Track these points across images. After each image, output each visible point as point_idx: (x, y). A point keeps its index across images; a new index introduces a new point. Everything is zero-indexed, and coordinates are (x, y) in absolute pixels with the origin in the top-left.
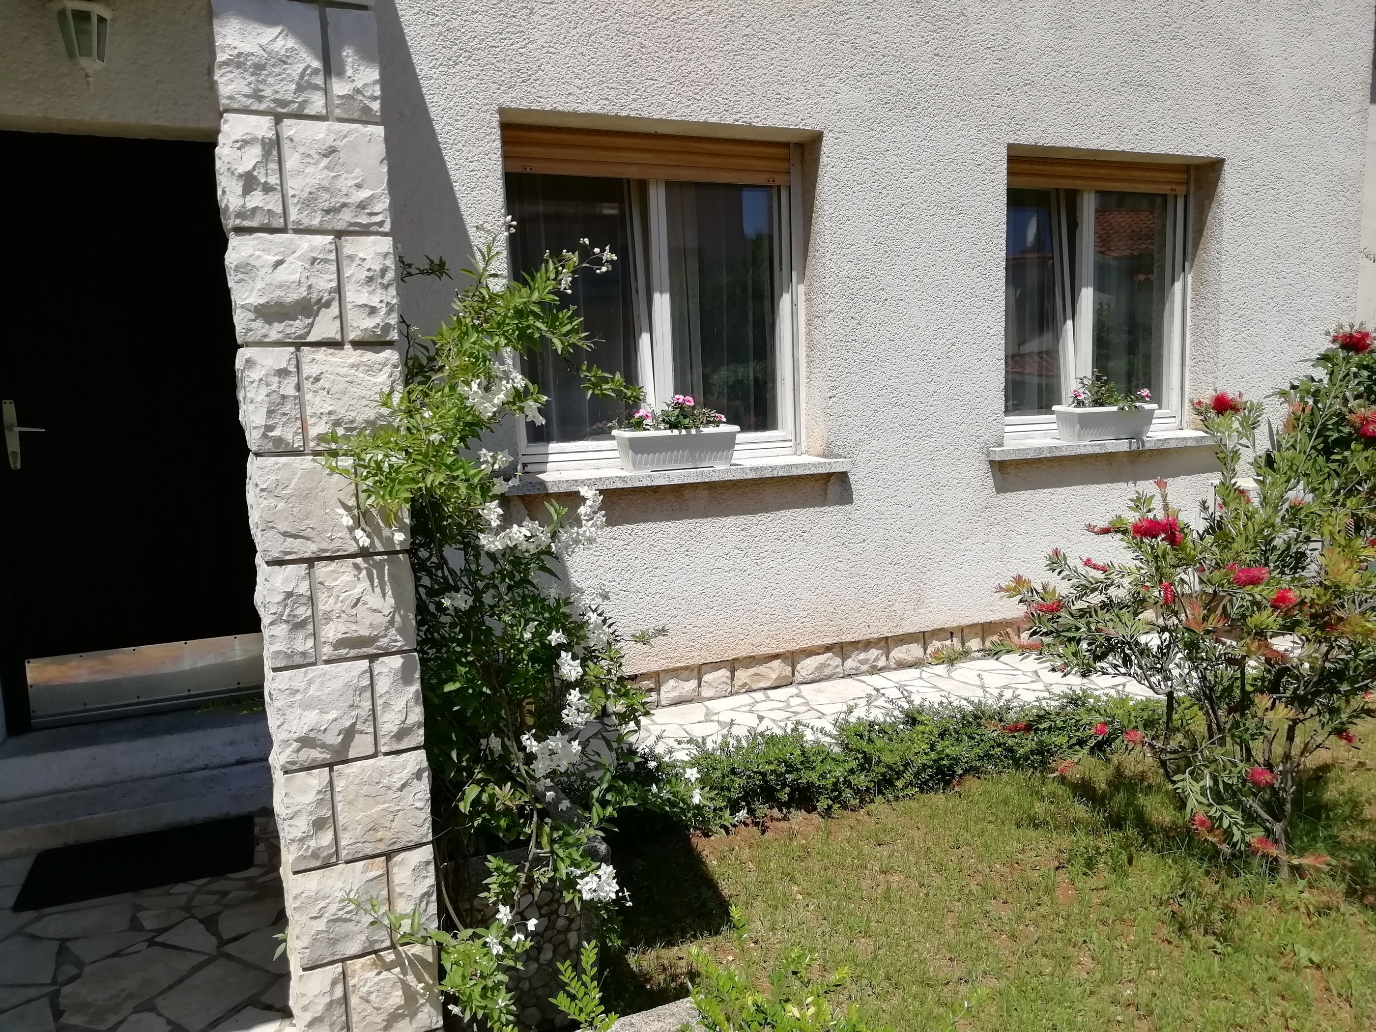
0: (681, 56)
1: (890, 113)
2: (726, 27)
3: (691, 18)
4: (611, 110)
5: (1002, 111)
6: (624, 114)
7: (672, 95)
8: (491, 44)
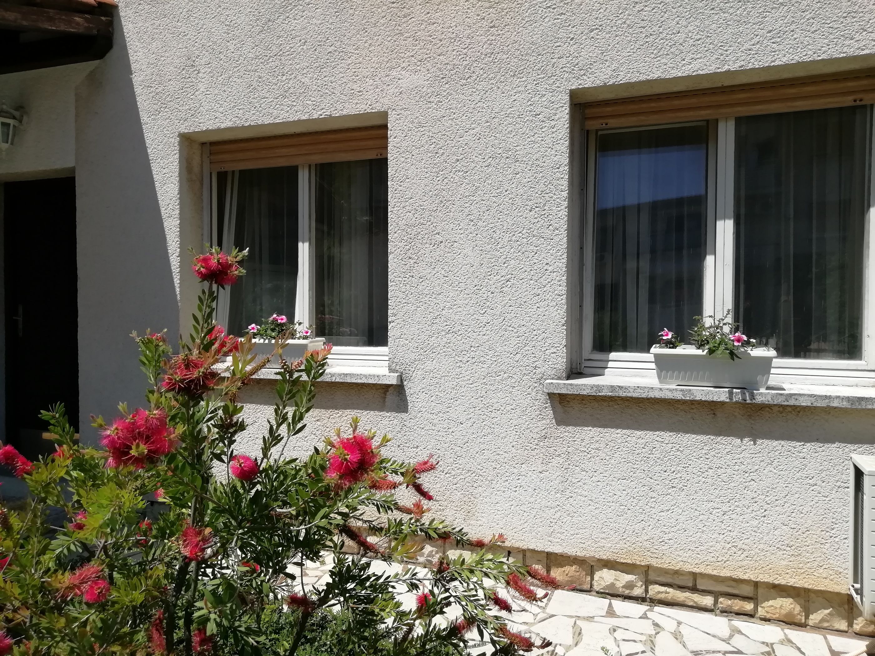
0: (284, 78)
1: (447, 86)
2: (315, 50)
3: (292, 50)
4: (239, 123)
5: (564, 60)
6: (247, 124)
7: (277, 106)
8: (176, 97)
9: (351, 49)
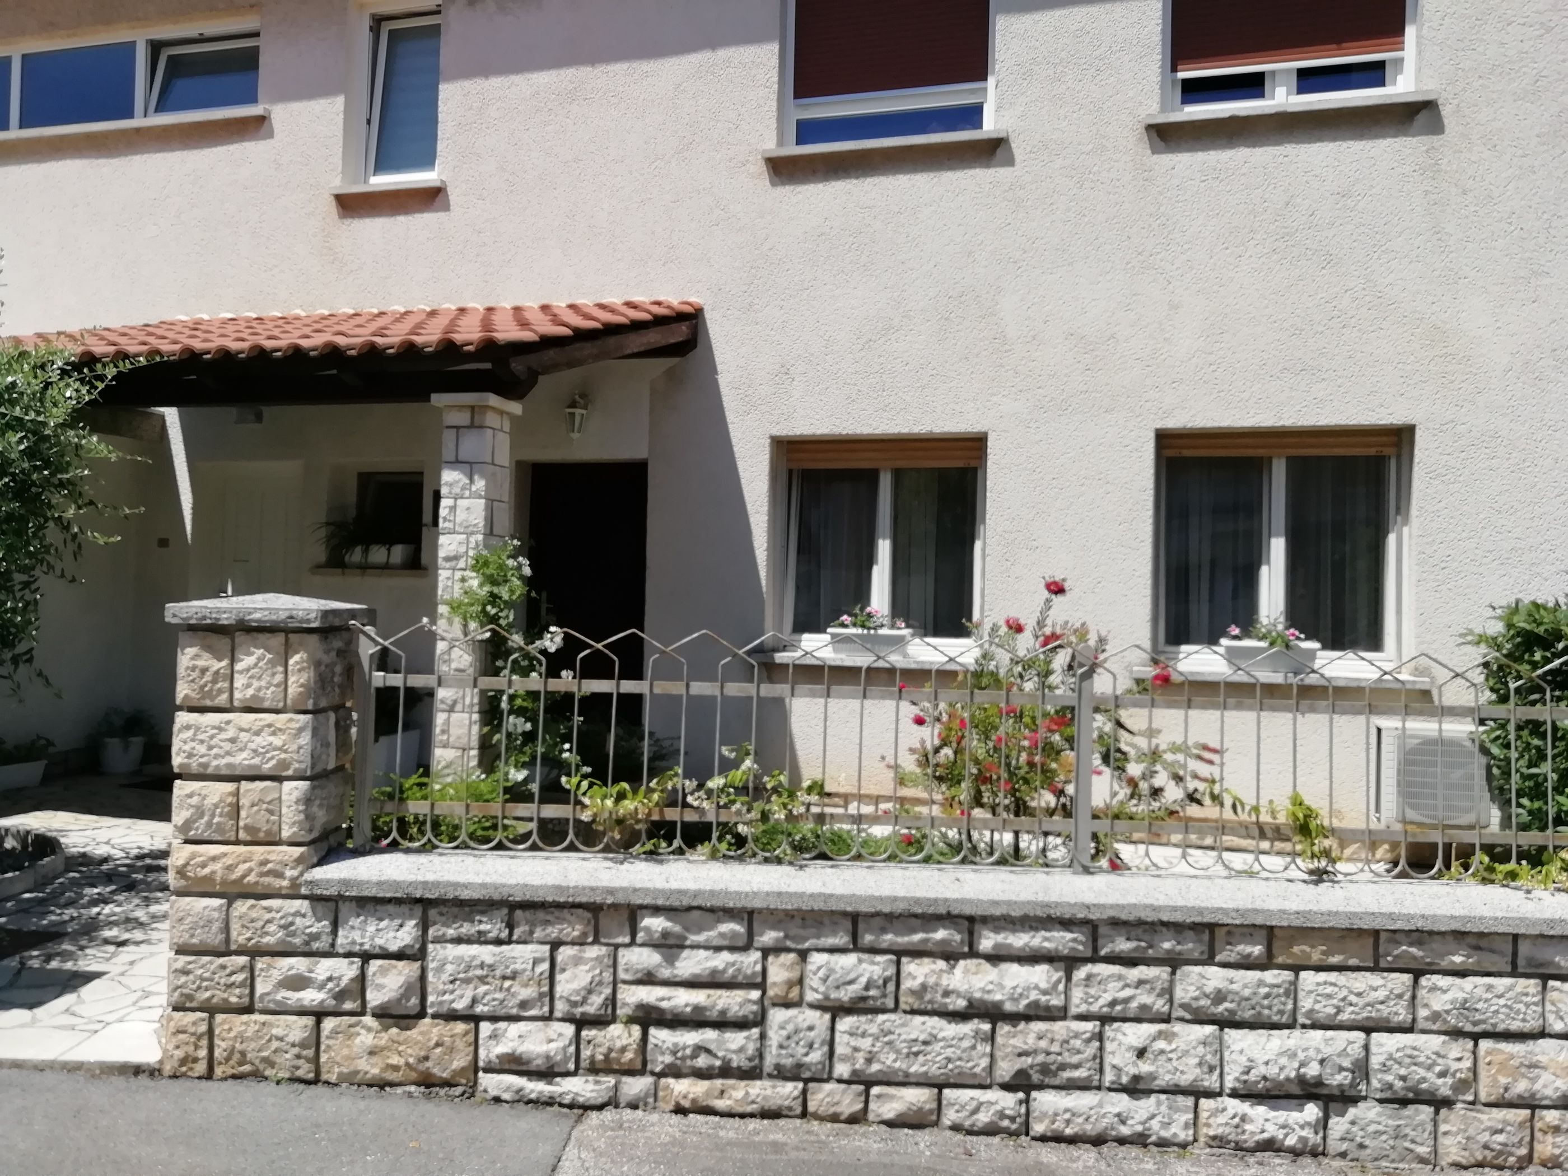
0: (885, 393)
1: (1045, 415)
2: (917, 372)
3: (894, 369)
4: (837, 430)
6: (845, 432)
7: (877, 419)
9: (952, 374)
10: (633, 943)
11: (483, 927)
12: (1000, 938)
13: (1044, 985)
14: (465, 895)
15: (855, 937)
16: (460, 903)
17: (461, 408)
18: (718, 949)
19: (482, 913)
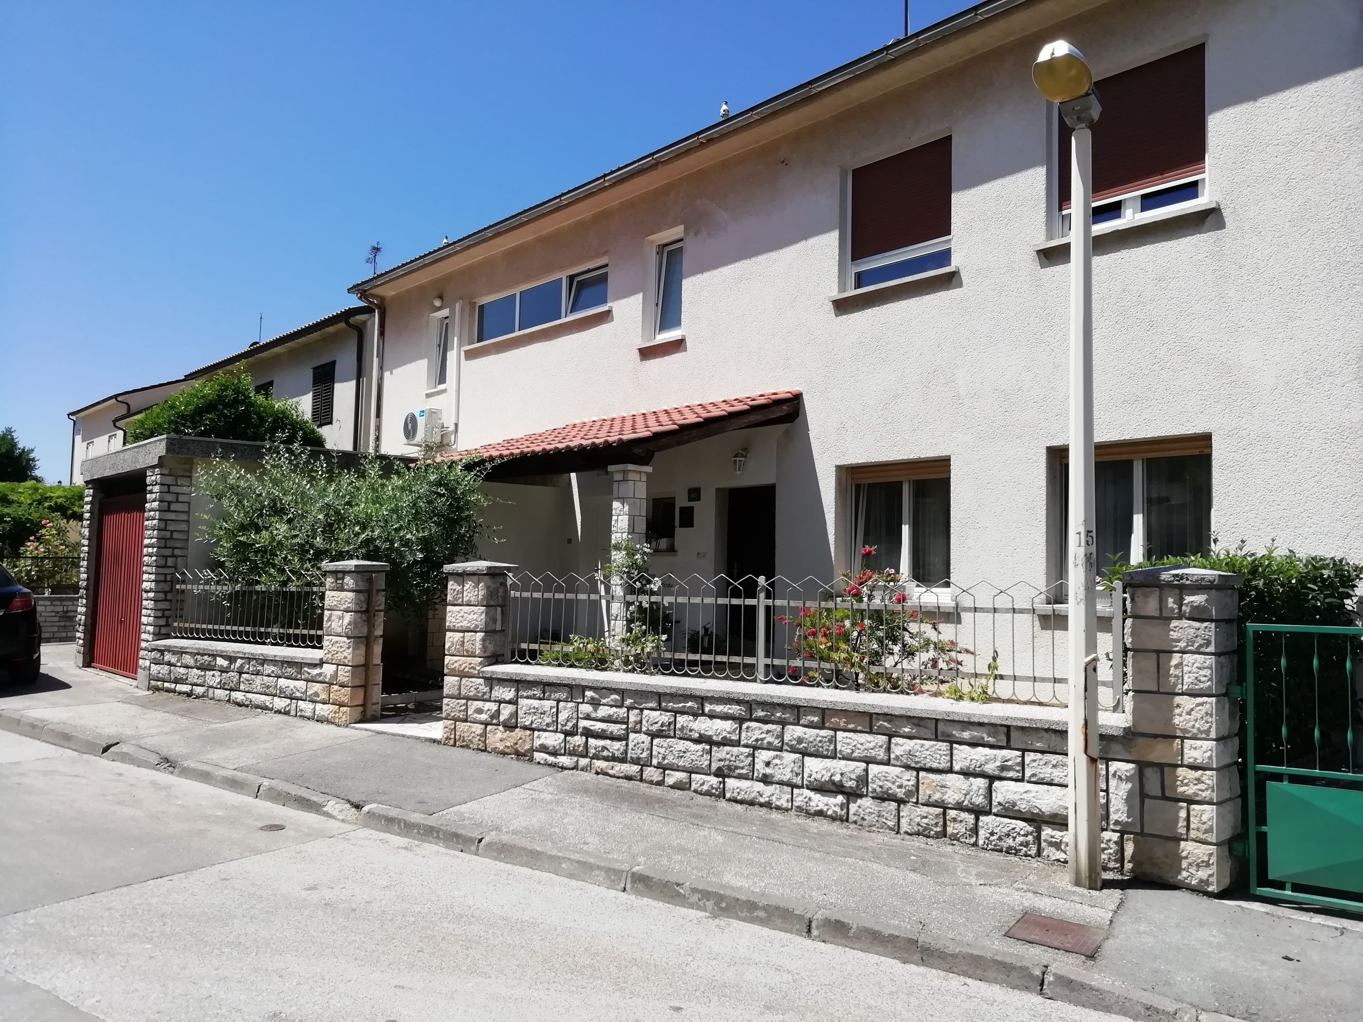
0: (895, 435)
1: (982, 442)
4: (869, 460)
6: (873, 461)
9: (931, 420)
10: (583, 702)
11: (535, 692)
12: (712, 707)
13: (728, 730)
14: (528, 678)
15: (660, 704)
16: (529, 682)
17: (619, 471)
18: (612, 706)
19: (535, 687)
